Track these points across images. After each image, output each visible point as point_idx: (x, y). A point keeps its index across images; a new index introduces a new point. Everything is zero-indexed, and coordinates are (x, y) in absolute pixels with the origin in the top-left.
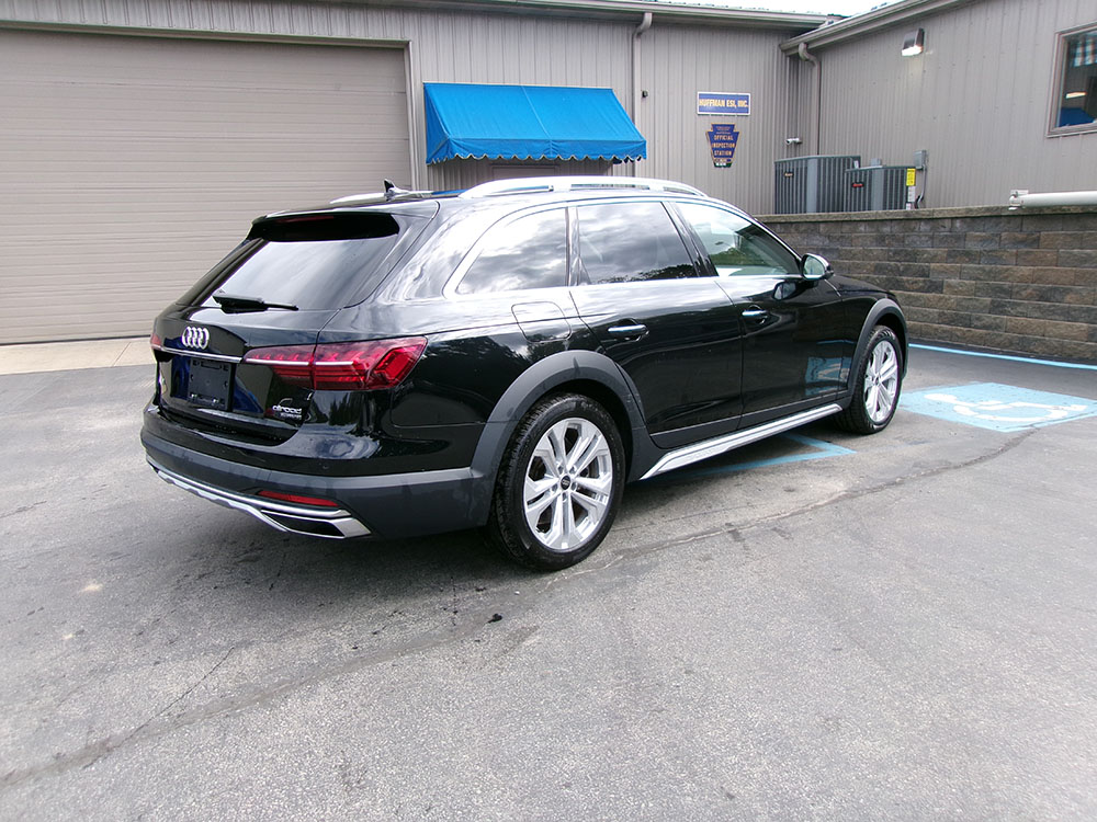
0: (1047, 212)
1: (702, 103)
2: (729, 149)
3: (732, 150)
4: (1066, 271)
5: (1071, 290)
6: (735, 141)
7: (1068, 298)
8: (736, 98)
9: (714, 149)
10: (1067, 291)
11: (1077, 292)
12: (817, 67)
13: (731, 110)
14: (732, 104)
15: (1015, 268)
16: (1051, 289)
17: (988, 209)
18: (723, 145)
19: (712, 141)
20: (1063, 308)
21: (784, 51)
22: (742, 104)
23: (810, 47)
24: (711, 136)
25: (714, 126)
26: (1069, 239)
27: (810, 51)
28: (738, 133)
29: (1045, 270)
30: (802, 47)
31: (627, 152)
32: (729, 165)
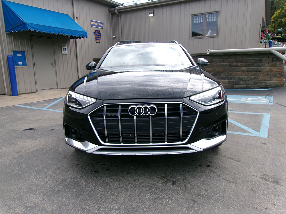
0: (214, 55)
1: (92, 23)
2: (99, 38)
3: (100, 38)
4: (221, 68)
5: (222, 73)
6: (100, 36)
7: (222, 75)
8: (100, 23)
9: (96, 37)
10: (221, 73)
11: (224, 73)
12: (120, 17)
13: (99, 26)
14: (99, 24)
15: (207, 68)
16: (217, 73)
17: (198, 54)
18: (98, 36)
19: (95, 35)
20: (221, 77)
21: (110, 12)
22: (101, 25)
23: (119, 11)
24: (95, 33)
25: (95, 30)
26: (220, 61)
27: (119, 12)
28: (101, 33)
29: (215, 68)
30: (116, 11)
31: (82, 35)
32: (99, 43)
